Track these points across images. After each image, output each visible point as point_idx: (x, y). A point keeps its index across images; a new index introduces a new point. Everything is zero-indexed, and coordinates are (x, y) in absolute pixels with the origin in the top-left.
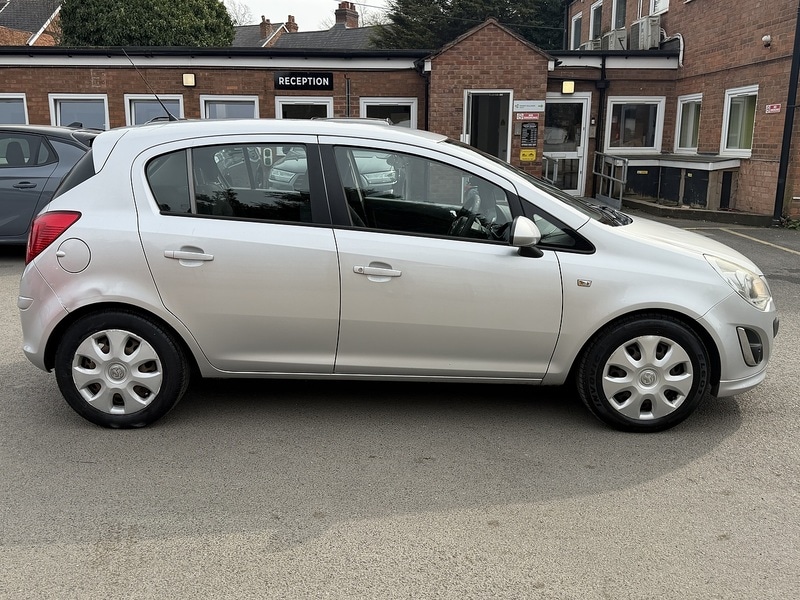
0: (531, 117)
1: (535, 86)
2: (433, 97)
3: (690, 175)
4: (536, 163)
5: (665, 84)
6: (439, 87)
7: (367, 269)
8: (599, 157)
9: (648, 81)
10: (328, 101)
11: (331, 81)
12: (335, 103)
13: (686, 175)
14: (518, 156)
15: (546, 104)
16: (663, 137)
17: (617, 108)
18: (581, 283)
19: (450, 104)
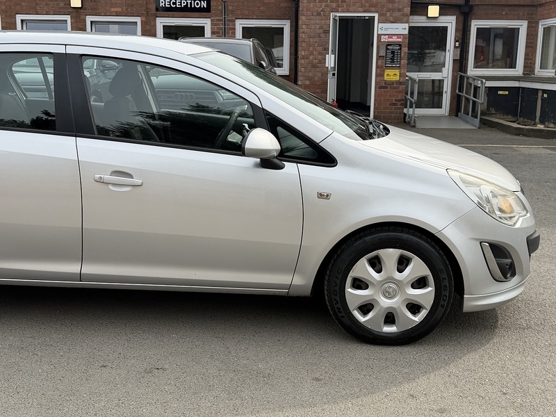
0: (395, 39)
1: (399, 10)
2: (302, 19)
3: (545, 96)
4: (399, 83)
5: (527, 9)
6: (308, 10)
7: (107, 177)
8: (462, 78)
9: (510, 6)
10: (206, 23)
11: (209, 4)
12: (212, 24)
13: (543, 96)
14: (383, 76)
15: (410, 27)
16: (525, 59)
17: (480, 31)
18: (321, 196)
19: (318, 27)
